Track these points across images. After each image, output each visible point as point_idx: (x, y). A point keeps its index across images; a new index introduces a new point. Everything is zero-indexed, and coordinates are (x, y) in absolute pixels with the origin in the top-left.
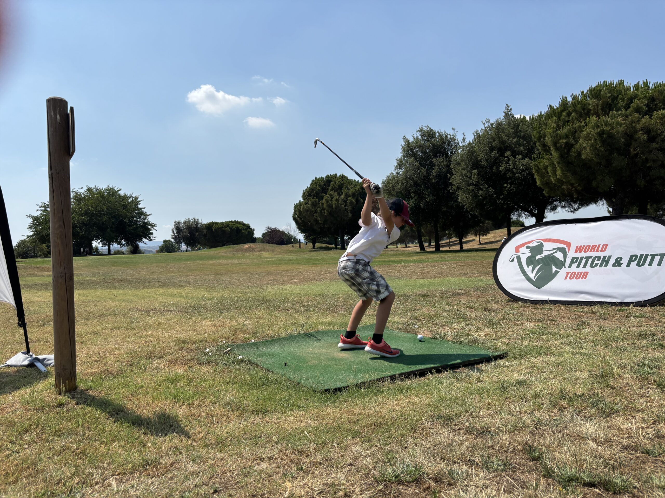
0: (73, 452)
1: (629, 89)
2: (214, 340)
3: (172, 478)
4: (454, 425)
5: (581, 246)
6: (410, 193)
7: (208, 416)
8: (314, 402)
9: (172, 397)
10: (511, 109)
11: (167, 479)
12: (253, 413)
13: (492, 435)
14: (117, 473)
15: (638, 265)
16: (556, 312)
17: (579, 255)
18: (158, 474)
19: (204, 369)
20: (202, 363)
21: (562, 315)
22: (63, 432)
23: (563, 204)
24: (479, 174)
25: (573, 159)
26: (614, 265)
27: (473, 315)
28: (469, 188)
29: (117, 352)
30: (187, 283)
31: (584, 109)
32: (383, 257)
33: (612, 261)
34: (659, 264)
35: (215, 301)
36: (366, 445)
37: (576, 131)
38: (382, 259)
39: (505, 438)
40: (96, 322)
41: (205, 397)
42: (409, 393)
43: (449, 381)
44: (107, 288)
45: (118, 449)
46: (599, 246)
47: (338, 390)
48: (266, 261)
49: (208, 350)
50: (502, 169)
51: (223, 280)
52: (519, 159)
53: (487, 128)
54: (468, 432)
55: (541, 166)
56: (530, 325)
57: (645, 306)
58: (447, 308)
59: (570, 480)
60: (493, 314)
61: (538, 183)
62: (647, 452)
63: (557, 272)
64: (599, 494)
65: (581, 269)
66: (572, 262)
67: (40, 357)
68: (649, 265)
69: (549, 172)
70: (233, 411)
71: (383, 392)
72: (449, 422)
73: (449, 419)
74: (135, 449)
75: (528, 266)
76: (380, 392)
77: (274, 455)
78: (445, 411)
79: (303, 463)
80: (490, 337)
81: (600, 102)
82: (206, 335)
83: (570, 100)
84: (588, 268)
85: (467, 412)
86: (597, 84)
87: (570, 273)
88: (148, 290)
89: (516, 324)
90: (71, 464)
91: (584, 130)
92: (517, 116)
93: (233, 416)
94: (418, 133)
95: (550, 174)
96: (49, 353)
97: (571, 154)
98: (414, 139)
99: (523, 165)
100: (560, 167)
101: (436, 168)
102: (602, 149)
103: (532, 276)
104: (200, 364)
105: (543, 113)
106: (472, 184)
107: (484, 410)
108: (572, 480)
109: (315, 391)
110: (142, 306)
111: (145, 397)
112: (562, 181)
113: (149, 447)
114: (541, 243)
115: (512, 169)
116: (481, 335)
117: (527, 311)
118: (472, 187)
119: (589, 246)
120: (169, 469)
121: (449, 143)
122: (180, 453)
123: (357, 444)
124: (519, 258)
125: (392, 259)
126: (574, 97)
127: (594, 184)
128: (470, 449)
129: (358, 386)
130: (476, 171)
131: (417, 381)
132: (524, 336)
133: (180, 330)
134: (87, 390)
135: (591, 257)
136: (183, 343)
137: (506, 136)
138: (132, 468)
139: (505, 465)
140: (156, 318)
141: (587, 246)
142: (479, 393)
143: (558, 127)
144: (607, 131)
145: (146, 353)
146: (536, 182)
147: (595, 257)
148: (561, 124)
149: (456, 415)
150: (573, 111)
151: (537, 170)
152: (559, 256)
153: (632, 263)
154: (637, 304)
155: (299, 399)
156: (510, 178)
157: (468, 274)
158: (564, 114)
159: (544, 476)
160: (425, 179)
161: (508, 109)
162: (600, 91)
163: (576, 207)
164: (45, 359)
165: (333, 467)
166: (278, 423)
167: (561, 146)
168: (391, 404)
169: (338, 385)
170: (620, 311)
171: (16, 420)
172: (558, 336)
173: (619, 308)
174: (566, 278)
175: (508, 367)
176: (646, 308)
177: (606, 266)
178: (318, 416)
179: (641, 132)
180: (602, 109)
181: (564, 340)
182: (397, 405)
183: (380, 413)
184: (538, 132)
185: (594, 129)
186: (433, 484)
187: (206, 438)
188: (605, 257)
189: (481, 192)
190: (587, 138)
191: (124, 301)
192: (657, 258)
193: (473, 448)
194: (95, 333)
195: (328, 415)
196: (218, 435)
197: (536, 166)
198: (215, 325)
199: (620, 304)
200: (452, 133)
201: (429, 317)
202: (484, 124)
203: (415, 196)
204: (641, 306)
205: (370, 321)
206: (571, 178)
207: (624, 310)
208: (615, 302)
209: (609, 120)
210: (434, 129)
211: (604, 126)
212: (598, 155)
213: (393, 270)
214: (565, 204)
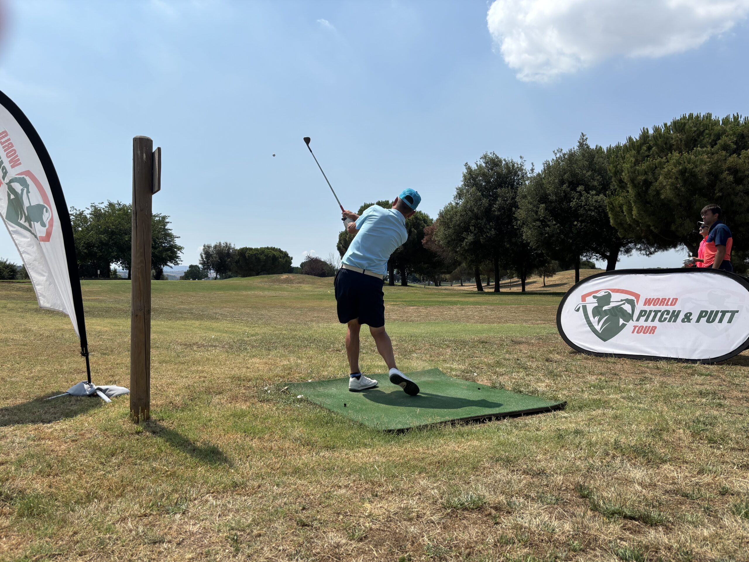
0: (164, 474)
1: (717, 123)
2: (270, 379)
3: (261, 498)
4: (513, 467)
5: (650, 299)
6: (469, 226)
7: (280, 449)
8: (379, 441)
9: (242, 431)
10: (586, 139)
11: (258, 498)
12: (322, 449)
13: (547, 476)
14: (211, 491)
15: (708, 321)
16: (620, 366)
17: (647, 308)
18: (248, 493)
19: (266, 406)
20: (263, 401)
21: (625, 370)
22: (148, 456)
23: (639, 246)
24: (546, 209)
25: (652, 199)
26: (683, 321)
27: (534, 365)
28: (534, 224)
29: (174, 386)
31: (666, 144)
32: (437, 296)
33: (682, 316)
34: (730, 321)
35: (259, 337)
36: (432, 479)
37: (656, 167)
38: (435, 299)
39: (559, 479)
42: (470, 438)
43: (508, 429)
45: (205, 473)
46: (669, 299)
47: (401, 431)
48: (307, 295)
49: (266, 388)
50: (572, 204)
51: (262, 315)
52: (593, 195)
53: (559, 158)
54: (525, 472)
55: (616, 203)
56: (592, 379)
57: (712, 364)
58: (507, 356)
59: (613, 513)
60: (554, 365)
61: (612, 222)
62: (686, 496)
63: (624, 325)
64: (637, 525)
65: (649, 323)
66: (641, 314)
67: (103, 387)
68: (718, 322)
69: (624, 211)
70: (304, 446)
71: (444, 435)
72: (508, 464)
73: (508, 461)
75: (594, 317)
76: (441, 435)
77: (349, 484)
78: (504, 455)
79: (376, 491)
80: (550, 388)
81: (684, 137)
82: (261, 373)
83: (651, 132)
84: (656, 323)
85: (525, 456)
86: (682, 116)
87: (638, 326)
88: (182, 322)
89: (577, 377)
91: (665, 166)
92: (593, 146)
93: (304, 450)
94: (481, 160)
95: (625, 214)
97: (649, 192)
98: (477, 166)
99: (596, 201)
100: (636, 207)
101: (500, 200)
102: (683, 189)
103: (598, 328)
104: (261, 401)
105: (621, 145)
106: (538, 220)
107: (541, 455)
108: (616, 513)
109: (379, 431)
110: (182, 340)
111: (216, 430)
112: (638, 221)
113: (232, 473)
114: (609, 293)
115: (584, 205)
116: (541, 387)
117: (590, 363)
118: (538, 223)
119: (659, 299)
120: (257, 491)
121: (516, 172)
122: (264, 478)
123: (424, 478)
124: (585, 308)
125: (446, 299)
126: (657, 130)
127: (673, 228)
128: (527, 486)
129: (420, 429)
130: (543, 205)
131: (477, 427)
132: (584, 389)
133: (231, 366)
134: (159, 420)
135: (660, 311)
136: (239, 380)
137: (580, 168)
138: (224, 488)
139: (557, 499)
140: (201, 353)
141: (656, 299)
142: (537, 440)
143: (637, 162)
144: (690, 169)
145: (204, 388)
146: (609, 222)
147: (665, 311)
148: (640, 158)
149: (515, 458)
150: (653, 145)
151: (611, 209)
152: (627, 307)
153: (702, 319)
154: (705, 362)
156: (582, 215)
157: (529, 320)
158: (644, 148)
159: (591, 510)
160: (486, 212)
161: (583, 139)
162: (685, 124)
163: (653, 250)
165: (404, 496)
166: (348, 458)
167: (639, 183)
168: (452, 445)
169: (400, 427)
170: (685, 368)
172: (619, 390)
173: (685, 364)
174: (633, 332)
175: (566, 418)
176: (713, 366)
177: (675, 321)
178: (384, 454)
179: (727, 172)
180: (685, 144)
181: (624, 395)
182: (458, 447)
183: (443, 454)
184: (614, 167)
185: (675, 167)
186: (493, 512)
188: (674, 311)
189: (547, 229)
190: (668, 175)
192: (728, 315)
193: (530, 485)
195: (394, 452)
197: (611, 203)
198: (266, 363)
199: (687, 361)
200: (519, 161)
201: (489, 365)
202: (556, 154)
203: (475, 230)
204: (708, 364)
205: (428, 366)
206: (647, 219)
207: (690, 367)
208: (682, 359)
209: (693, 156)
210: (500, 157)
211: (686, 163)
212: (678, 195)
213: (447, 313)
214: (641, 247)
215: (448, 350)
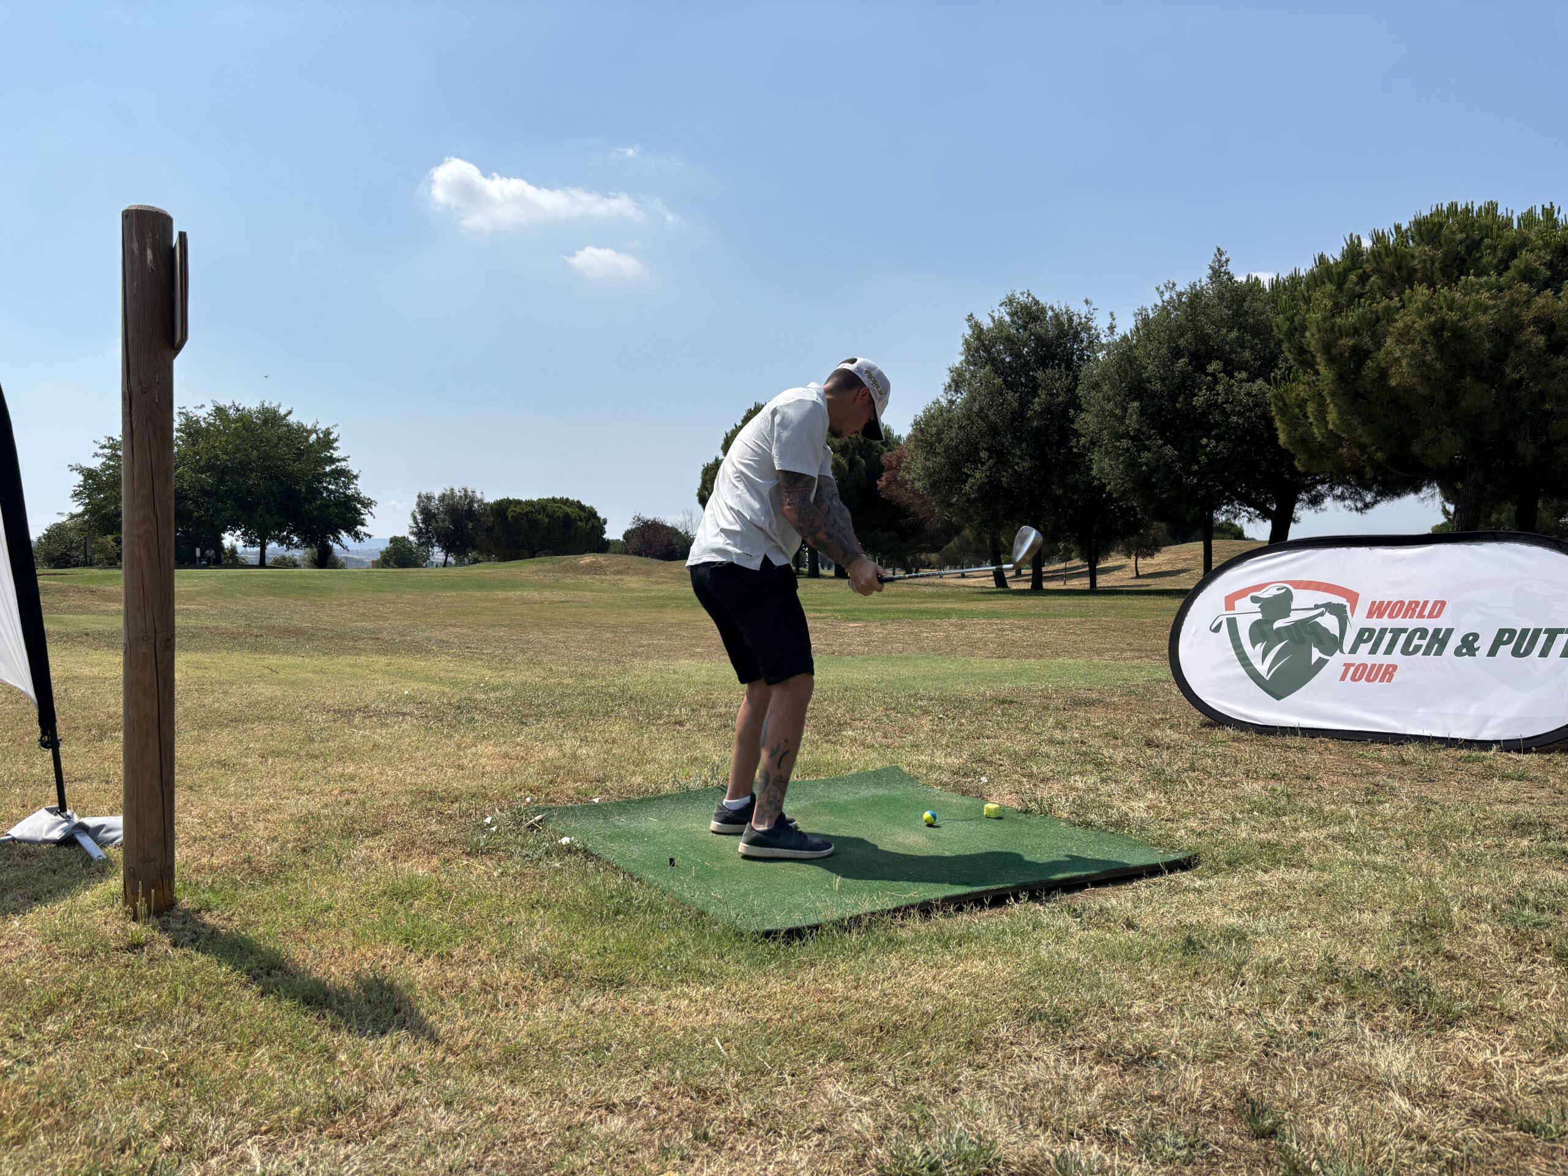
0: (161, 1068)
1: (1508, 223)
2: (504, 795)
3: (393, 1147)
4: (1071, 1037)
5: (1382, 603)
6: (977, 451)
7: (485, 988)
8: (738, 962)
9: (400, 937)
10: (1227, 261)
11: (383, 1149)
12: (592, 986)
13: (1161, 1067)
14: (264, 1128)
15: (1516, 653)
16: (1316, 757)
17: (1376, 624)
18: (361, 1133)
19: (478, 867)
20: (473, 852)
21: (1329, 766)
22: (139, 1014)
23: (1338, 491)
24: (1142, 412)
25: (1369, 387)
26: (1458, 652)
27: (1119, 756)
28: (1118, 444)
29: (273, 816)
30: (445, 645)
31: (1399, 268)
32: (909, 599)
33: (1454, 642)
35: (510, 693)
36: (861, 1079)
37: (1378, 320)
38: (904, 606)
39: (1192, 1078)
40: (225, 736)
41: (479, 940)
42: (964, 951)
43: (1060, 923)
44: (254, 649)
45: (269, 1065)
46: (1426, 603)
47: (795, 934)
48: (632, 598)
49: (488, 820)
50: (1198, 401)
51: (528, 642)
52: (1241, 381)
53: (1168, 302)
54: (1103, 1057)
55: (1290, 399)
56: (1252, 788)
57: (1527, 751)
58: (1058, 735)
60: (1165, 754)
61: (1282, 438)
62: (1530, 1128)
63: (1322, 663)
65: (1380, 658)
66: (1360, 639)
67: (91, 822)
68: (1541, 655)
69: (1310, 415)
70: (546, 978)
71: (901, 944)
72: (1059, 1029)
73: (1060, 1021)
74: (308, 1066)
75: (1254, 645)
76: (894, 943)
77: (639, 1098)
78: (1049, 1002)
79: (708, 1121)
80: (1159, 813)
81: (1440, 253)
82: (486, 781)
83: (1367, 243)
84: (1396, 657)
85: (1102, 1004)
86: (1434, 209)
87: (1353, 665)
88: (350, 659)
89: (1219, 783)
90: (155, 1100)
91: (1397, 317)
92: (1241, 278)
93: (543, 991)
94: (1002, 309)
95: (1311, 420)
96: (112, 812)
97: (1364, 373)
98: (994, 321)
99: (1249, 394)
100: (1336, 405)
101: (1042, 394)
102: (1438, 365)
103: (1262, 668)
104: (468, 854)
105: (1303, 273)
106: (1125, 435)
107: (1142, 1002)
109: (740, 935)
110: (335, 699)
111: (337, 934)
112: (1339, 437)
113: (342, 1064)
114: (1288, 590)
115: (1223, 403)
116: (1138, 809)
117: (1248, 750)
118: (1125, 443)
119: (1402, 603)
120: (388, 1123)
121: (1077, 334)
122: (417, 1082)
123: (838, 1075)
124: (1232, 624)
125: (928, 605)
126: (1379, 239)
127: (1416, 448)
128: (1108, 1103)
129: (844, 926)
130: (1136, 404)
131: (984, 919)
132: (1238, 815)
133: (423, 764)
134: (199, 911)
135: (1404, 630)
136: (430, 800)
137: (1213, 323)
138: (301, 1119)
139: (1192, 1146)
140: (367, 733)
141: (1396, 603)
142: (1130, 957)
143: (1337, 309)
144: (1452, 322)
145: (342, 820)
146: (1276, 438)
147: (1415, 631)
148: (1343, 300)
149: (1076, 1011)
150: (1373, 270)
151: (1280, 409)
152: (1330, 623)
153: (1502, 648)
154: (1509, 746)
155: (703, 953)
156: (1217, 425)
157: (1108, 650)
158: (1353, 277)
160: (1013, 420)
161: (1219, 261)
162: (1441, 225)
163: (1369, 498)
164: (101, 827)
165: (780, 1136)
166: (651, 1013)
167: (1341, 355)
168: (920, 976)
169: (797, 920)
170: (1467, 760)
171: (28, 981)
172: (1319, 818)
173: (1464, 753)
174: (1343, 678)
175: (1199, 891)
176: (1529, 756)
177: (1439, 653)
178: (746, 1001)
179: (1532, 328)
180: (1442, 269)
181: (1333, 830)
182: (934, 978)
183: (895, 1000)
184: (1287, 319)
185: (1421, 317)
187: (478, 1046)
188: (1437, 631)
189: (1145, 455)
190: (1404, 337)
191: (293, 683)
192: (1562, 639)
193: (1115, 1099)
194: (223, 764)
195: (769, 997)
196: (508, 1040)
197: (1279, 398)
198: (506, 755)
199: (1469, 744)
200: (1083, 310)
201: (1014, 757)
202: (1162, 293)
203: (990, 458)
204: (1519, 751)
205: (875, 762)
206: (1360, 431)
207: (1477, 760)
208: (1457, 740)
209: (1458, 296)
210: (1041, 302)
211: (1445, 309)
212: (1428, 379)
213: (930, 635)
214: (1342, 492)
215: (926, 721)
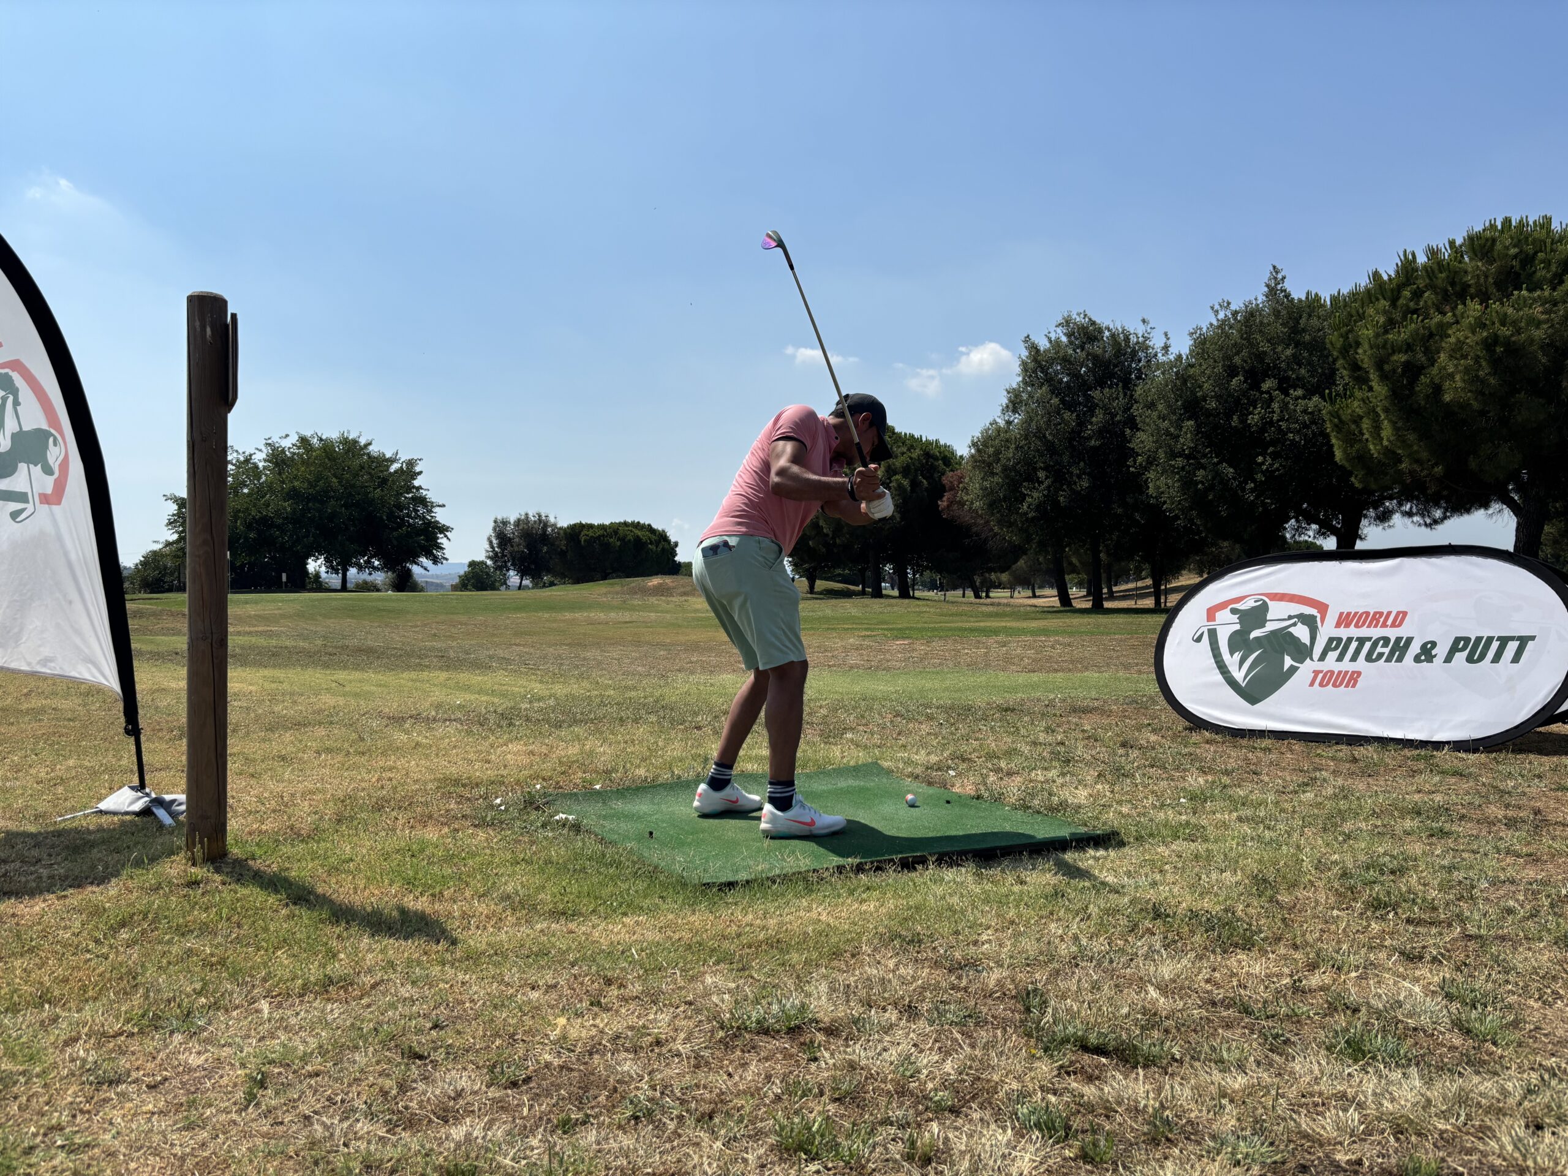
0: (204, 958)
4: (917, 952)
5: (1349, 614)
6: (1035, 470)
7: (464, 915)
8: (675, 902)
10: (1284, 278)
11: (359, 1006)
12: (548, 916)
13: (977, 971)
14: (274, 994)
15: (1470, 659)
16: (1275, 756)
17: (1344, 633)
18: (346, 998)
20: (482, 824)
21: (1282, 763)
22: (192, 928)
23: (1407, 507)
24: (1198, 430)
25: (1423, 403)
26: (1417, 659)
27: (1089, 756)
28: (1173, 463)
29: (319, 797)
30: (505, 662)
31: (1453, 284)
32: (964, 618)
33: (1415, 648)
34: (1516, 659)
35: (552, 702)
36: (735, 974)
37: (1431, 335)
38: (960, 624)
40: (288, 736)
42: (865, 895)
44: (326, 666)
45: (286, 959)
46: (1389, 613)
47: (731, 885)
49: (498, 801)
50: (1254, 419)
51: (585, 659)
52: (1297, 398)
53: (1224, 321)
55: (1346, 415)
57: (1476, 750)
58: (1042, 737)
61: (1338, 455)
63: (1293, 670)
65: (1346, 665)
66: (1328, 648)
67: (168, 797)
68: (1492, 662)
69: (1365, 431)
71: (814, 892)
73: (913, 942)
75: (1232, 655)
76: (810, 891)
79: (605, 996)
80: (1097, 800)
81: (1493, 269)
83: (1422, 259)
84: (1361, 663)
86: (1487, 224)
87: (1321, 672)
88: (413, 675)
91: (1450, 332)
92: (1298, 294)
94: (1059, 330)
95: (1366, 436)
96: (179, 791)
97: (1417, 389)
98: (1050, 341)
99: (1305, 411)
100: (1390, 421)
101: (1100, 413)
102: (1492, 381)
103: (1239, 675)
104: (475, 826)
105: (1357, 290)
106: (1181, 454)
109: (686, 885)
110: (392, 706)
112: (1394, 453)
114: (1265, 603)
115: (1279, 421)
116: (1081, 796)
117: (1214, 750)
118: (1180, 462)
119: (1368, 613)
120: (367, 993)
121: (1134, 353)
123: (718, 972)
124: (1213, 634)
125: (982, 624)
126: (1433, 253)
127: (1473, 464)
130: (1191, 423)
132: (1168, 802)
133: (455, 759)
134: (246, 859)
135: (1369, 639)
136: (454, 786)
137: (1268, 341)
138: (303, 988)
140: (414, 734)
141: (1362, 614)
143: (1391, 323)
144: (1505, 337)
145: (374, 800)
146: (1333, 455)
147: (1379, 639)
148: (1397, 316)
149: (931, 935)
150: (1426, 286)
151: (1336, 426)
152: (1301, 632)
153: (1457, 654)
154: (1459, 746)
156: (1273, 443)
158: (1407, 293)
159: (1025, 1035)
160: (1072, 439)
161: (1275, 278)
162: (1494, 240)
163: (1438, 514)
164: (174, 801)
167: (1394, 371)
173: (1417, 752)
174: (1312, 684)
176: (1477, 755)
177: (1400, 659)
180: (1495, 284)
184: (1342, 336)
185: (1474, 333)
186: (820, 1038)
188: (1399, 639)
189: (1200, 473)
190: (1457, 352)
191: (356, 695)
192: (1513, 646)
194: (283, 758)
197: (1335, 415)
200: (1141, 330)
202: (1217, 311)
203: (1047, 477)
204: (1467, 751)
205: (862, 757)
206: (1416, 446)
207: (1425, 759)
208: (1412, 741)
209: (1510, 311)
210: (1098, 321)
211: (1497, 325)
212: (1483, 394)
213: (969, 651)
214: (1411, 508)
